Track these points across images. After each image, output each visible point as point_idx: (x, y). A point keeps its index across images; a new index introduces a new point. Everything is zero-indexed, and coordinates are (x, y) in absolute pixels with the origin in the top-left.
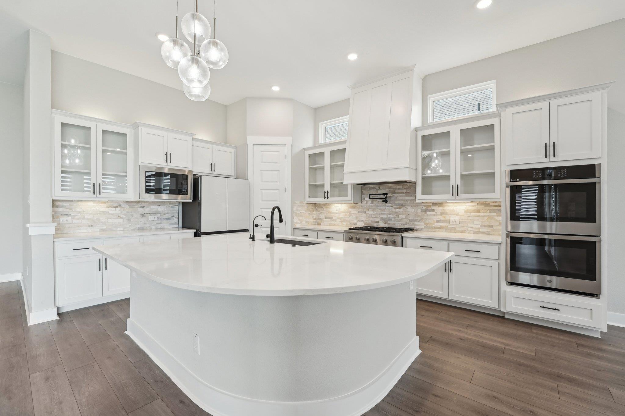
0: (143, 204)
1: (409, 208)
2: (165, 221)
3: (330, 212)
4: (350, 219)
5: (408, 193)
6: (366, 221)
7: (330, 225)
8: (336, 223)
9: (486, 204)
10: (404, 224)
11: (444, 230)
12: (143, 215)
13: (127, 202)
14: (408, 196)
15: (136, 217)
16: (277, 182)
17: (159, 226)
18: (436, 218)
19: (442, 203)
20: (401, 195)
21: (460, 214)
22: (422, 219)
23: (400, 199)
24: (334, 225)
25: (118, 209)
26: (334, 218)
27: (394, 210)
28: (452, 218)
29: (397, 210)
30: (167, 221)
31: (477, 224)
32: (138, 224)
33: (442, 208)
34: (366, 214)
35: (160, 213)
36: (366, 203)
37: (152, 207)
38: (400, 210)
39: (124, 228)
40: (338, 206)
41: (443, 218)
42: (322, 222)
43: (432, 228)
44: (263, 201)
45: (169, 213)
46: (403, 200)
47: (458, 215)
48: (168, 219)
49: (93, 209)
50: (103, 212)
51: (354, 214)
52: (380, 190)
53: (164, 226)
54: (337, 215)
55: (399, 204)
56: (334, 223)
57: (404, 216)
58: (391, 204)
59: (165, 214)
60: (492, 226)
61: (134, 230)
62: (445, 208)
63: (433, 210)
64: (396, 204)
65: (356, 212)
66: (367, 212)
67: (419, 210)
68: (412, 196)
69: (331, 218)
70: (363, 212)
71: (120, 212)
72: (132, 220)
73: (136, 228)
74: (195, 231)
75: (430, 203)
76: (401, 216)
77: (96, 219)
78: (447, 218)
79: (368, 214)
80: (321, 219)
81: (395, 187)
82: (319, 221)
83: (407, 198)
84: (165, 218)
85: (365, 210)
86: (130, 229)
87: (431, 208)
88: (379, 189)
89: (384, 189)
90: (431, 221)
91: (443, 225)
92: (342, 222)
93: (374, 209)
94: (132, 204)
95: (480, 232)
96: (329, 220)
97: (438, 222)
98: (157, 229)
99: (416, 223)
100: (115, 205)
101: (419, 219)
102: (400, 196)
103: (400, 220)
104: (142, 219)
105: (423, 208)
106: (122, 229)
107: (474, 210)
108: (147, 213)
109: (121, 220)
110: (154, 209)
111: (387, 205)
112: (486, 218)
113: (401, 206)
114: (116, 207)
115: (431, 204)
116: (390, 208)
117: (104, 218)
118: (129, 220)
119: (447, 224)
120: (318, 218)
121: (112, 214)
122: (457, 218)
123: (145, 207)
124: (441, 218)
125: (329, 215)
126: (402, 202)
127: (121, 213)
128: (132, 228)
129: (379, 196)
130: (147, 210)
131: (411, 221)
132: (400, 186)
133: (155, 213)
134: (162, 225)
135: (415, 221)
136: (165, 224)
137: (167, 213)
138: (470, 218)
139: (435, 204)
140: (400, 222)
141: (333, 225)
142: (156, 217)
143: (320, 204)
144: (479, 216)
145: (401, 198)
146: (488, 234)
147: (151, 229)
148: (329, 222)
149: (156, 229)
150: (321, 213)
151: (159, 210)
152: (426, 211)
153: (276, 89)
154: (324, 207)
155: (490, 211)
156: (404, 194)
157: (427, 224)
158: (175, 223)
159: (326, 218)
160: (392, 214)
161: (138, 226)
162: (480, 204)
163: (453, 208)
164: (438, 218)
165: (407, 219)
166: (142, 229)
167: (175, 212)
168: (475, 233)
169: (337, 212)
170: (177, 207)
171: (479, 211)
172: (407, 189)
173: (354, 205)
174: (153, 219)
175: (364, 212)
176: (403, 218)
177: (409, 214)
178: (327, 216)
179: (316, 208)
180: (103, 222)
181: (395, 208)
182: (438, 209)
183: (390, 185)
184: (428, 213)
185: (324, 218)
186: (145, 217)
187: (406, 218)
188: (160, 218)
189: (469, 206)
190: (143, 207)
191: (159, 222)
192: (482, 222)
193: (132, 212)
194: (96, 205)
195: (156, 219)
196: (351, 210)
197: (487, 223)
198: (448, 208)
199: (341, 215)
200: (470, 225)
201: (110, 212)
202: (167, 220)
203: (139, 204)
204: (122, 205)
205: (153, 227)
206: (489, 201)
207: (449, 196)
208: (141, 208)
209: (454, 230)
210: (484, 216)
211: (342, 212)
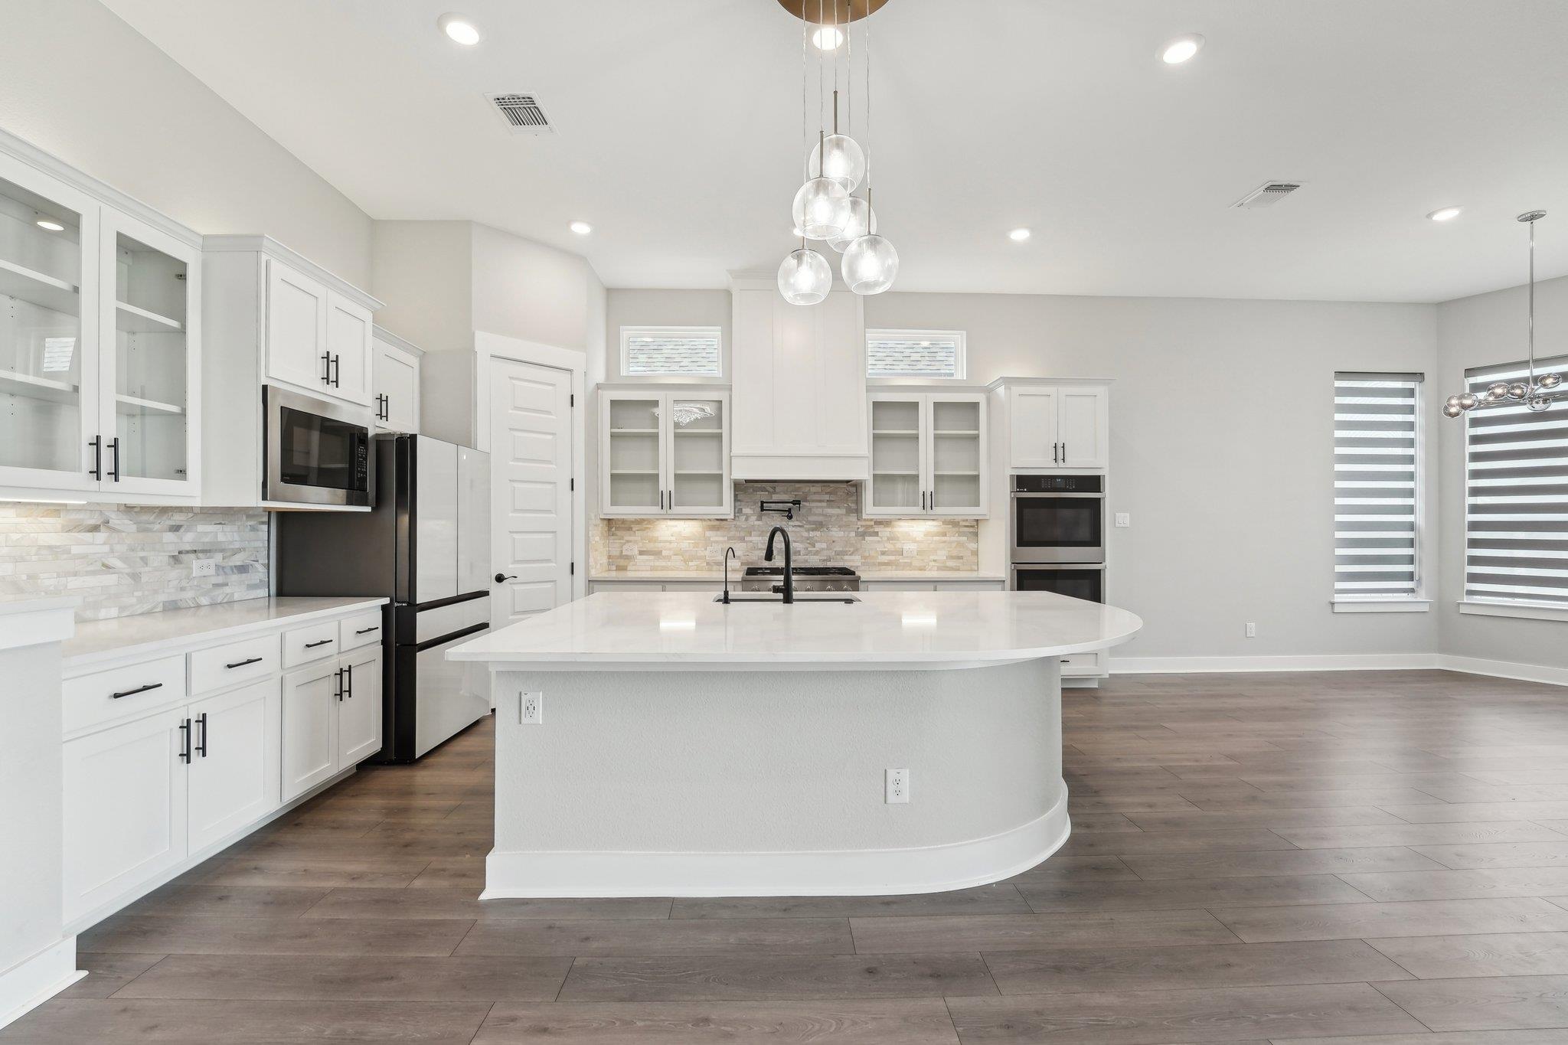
0: (178, 519)
1: (835, 529)
2: (235, 578)
3: (652, 540)
4: (707, 553)
5: (832, 501)
6: (743, 558)
7: (653, 569)
8: (669, 564)
9: (954, 524)
10: (824, 560)
11: (894, 567)
12: (176, 559)
13: (129, 509)
14: (832, 507)
15: (155, 565)
16: (552, 464)
17: (220, 595)
18: (880, 548)
19: (891, 522)
20: (819, 504)
21: (917, 539)
22: (857, 550)
23: (817, 512)
24: (664, 568)
25: (101, 536)
26: (664, 553)
27: (805, 534)
28: (906, 547)
29: (812, 534)
30: (239, 575)
31: (942, 555)
32: (164, 592)
33: (889, 529)
34: (747, 542)
35: (222, 551)
36: (747, 520)
37: (201, 528)
38: (818, 533)
39: (122, 609)
40: (676, 526)
41: (892, 547)
42: (631, 563)
43: (874, 564)
44: (516, 511)
45: (244, 549)
46: (823, 515)
47: (914, 541)
48: (242, 569)
49: (15, 537)
50: (50, 547)
51: (717, 542)
52: (777, 493)
53: (233, 593)
54: (674, 545)
55: (814, 523)
56: (664, 564)
57: (824, 546)
58: (800, 521)
59: (235, 552)
60: (961, 558)
61: (149, 613)
62: (895, 529)
63: (876, 534)
64: (809, 523)
65: (721, 539)
66: (747, 539)
67: (853, 534)
68: (839, 507)
69: (657, 553)
70: (739, 537)
71: (106, 548)
72: (144, 579)
73: (155, 607)
74: (386, 601)
75: (871, 520)
76: (818, 546)
77: (24, 577)
78: (899, 546)
79: (751, 542)
80: (628, 558)
81: (807, 490)
82: (622, 562)
83: (830, 511)
84: (235, 566)
85: (742, 534)
86: (139, 612)
87: (872, 530)
88: (775, 492)
89: (785, 493)
90: (873, 553)
91: (892, 558)
92: (685, 561)
93: (763, 532)
94: (144, 517)
95: (947, 567)
96: (652, 557)
97: (883, 553)
98: (213, 605)
99: (846, 557)
100: (92, 522)
101: (852, 549)
102: (817, 507)
103: (817, 553)
104: (174, 574)
105: (859, 530)
106: (114, 612)
107: (938, 532)
108: (188, 552)
109: (110, 579)
110: (206, 533)
111: (791, 523)
112: (954, 545)
113: (819, 526)
114: (95, 529)
115: (872, 523)
116: (799, 529)
117: (55, 575)
118: (135, 577)
119: (898, 557)
120: (618, 554)
121: (84, 557)
122: (913, 547)
123: (182, 530)
124: (889, 546)
125: (650, 546)
126: (821, 519)
127: (112, 551)
128: (146, 607)
129: (780, 506)
130: (188, 539)
131: (838, 553)
132: (817, 488)
133: (210, 551)
134: (227, 590)
135: (843, 553)
136: (237, 588)
137: (239, 550)
138: (932, 546)
139: (879, 523)
140: (817, 557)
141: (662, 570)
142: (212, 562)
143: (623, 521)
144: (944, 542)
145: (819, 511)
146: (958, 569)
147: (199, 606)
148: (652, 564)
149: (211, 605)
150: (628, 541)
151: (221, 538)
152: (863, 535)
153: (581, 229)
154: (635, 527)
155: (961, 534)
156: (824, 504)
157: (865, 558)
158: (261, 581)
159: (641, 553)
160: (802, 542)
161: (162, 598)
162: (945, 522)
163: (907, 530)
164: (885, 548)
165: (831, 549)
166: (173, 608)
167: (261, 545)
168: (939, 569)
169: (673, 538)
170: (265, 527)
171: (944, 534)
172: (830, 493)
173: (718, 523)
174: (206, 572)
175: (742, 539)
176: (823, 549)
177: (833, 542)
178: (645, 549)
179: (614, 529)
180: (51, 588)
181: (808, 530)
182: (884, 532)
183: (797, 485)
184: (868, 538)
185: (637, 552)
186: (182, 566)
187: (828, 548)
188: (223, 568)
189: (929, 526)
190: (176, 528)
191: (220, 580)
192: (949, 551)
193: (143, 549)
194: (24, 520)
195: (212, 571)
196: (708, 534)
197: (955, 553)
198: (901, 530)
199: (685, 545)
200: (932, 558)
201: (75, 550)
202: (241, 573)
203: (164, 518)
204: (116, 520)
205: (204, 601)
206: (958, 518)
207: (918, 510)
208: (170, 531)
209: (909, 566)
210: (951, 542)
211: (688, 538)
